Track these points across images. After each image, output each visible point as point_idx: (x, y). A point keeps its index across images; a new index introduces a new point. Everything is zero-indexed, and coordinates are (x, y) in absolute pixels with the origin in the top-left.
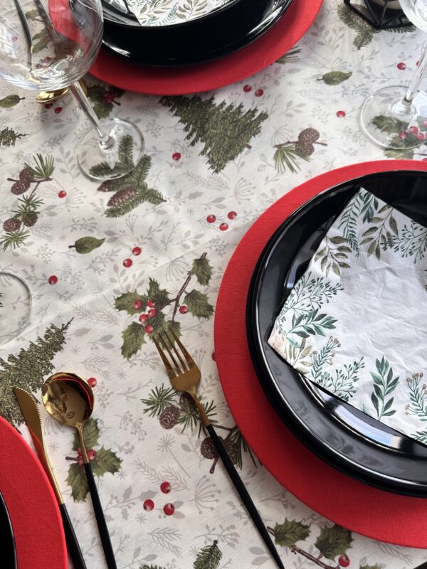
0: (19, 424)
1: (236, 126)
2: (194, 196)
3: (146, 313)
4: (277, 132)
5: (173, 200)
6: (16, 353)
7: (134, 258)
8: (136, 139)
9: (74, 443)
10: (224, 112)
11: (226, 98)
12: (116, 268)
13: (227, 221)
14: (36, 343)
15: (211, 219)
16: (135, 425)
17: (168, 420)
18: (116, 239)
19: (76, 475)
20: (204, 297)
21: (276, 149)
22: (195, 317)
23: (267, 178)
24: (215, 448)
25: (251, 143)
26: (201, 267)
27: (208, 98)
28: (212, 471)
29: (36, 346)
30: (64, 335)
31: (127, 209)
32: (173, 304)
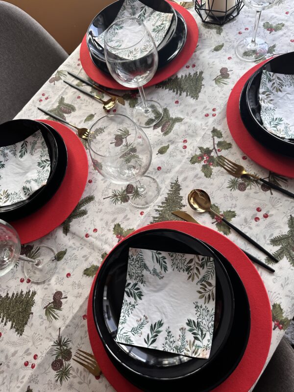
1: (193, 81)
2: (194, 111)
3: (205, 159)
4: (210, 75)
5: (186, 117)
6: (164, 200)
7: (185, 144)
8: (156, 104)
9: (211, 217)
10: (184, 79)
11: (182, 74)
12: (181, 152)
13: (214, 112)
15: (207, 115)
16: (230, 197)
17: (242, 188)
18: (174, 142)
19: (220, 227)
20: (225, 142)
21: (214, 81)
22: (226, 150)
23: (218, 92)
24: (267, 186)
25: (203, 84)
26: (215, 132)
27: (175, 77)
28: (272, 194)
31: (171, 129)
32: (214, 150)
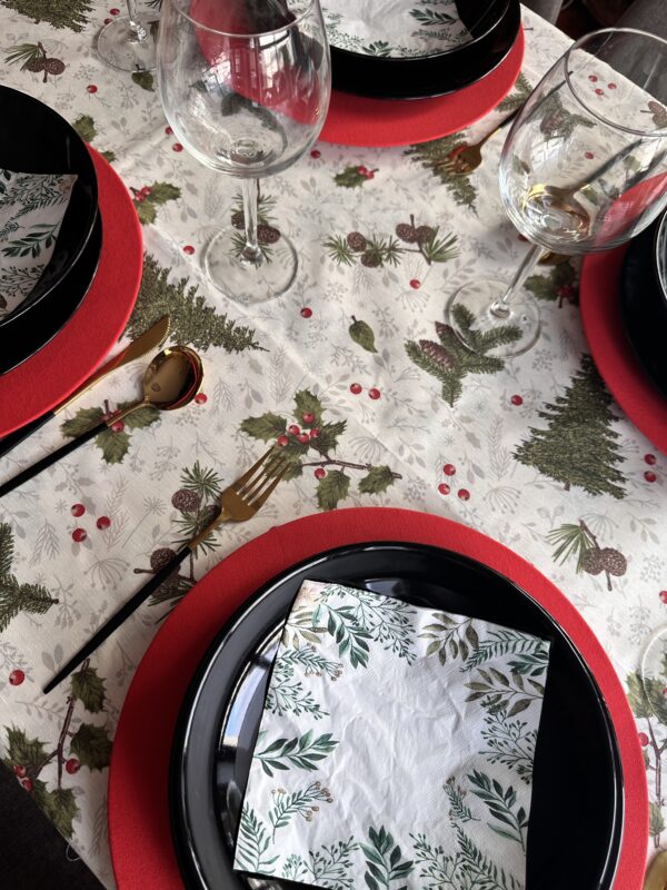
0: (129, 336)
1: (590, 461)
2: (471, 438)
3: (302, 431)
4: (602, 517)
5: (457, 414)
6: (208, 304)
7: (365, 394)
8: (521, 344)
9: (125, 404)
10: (603, 440)
11: (623, 434)
12: (345, 378)
13: (454, 491)
14: (227, 321)
15: (449, 470)
16: (167, 463)
17: (183, 500)
18: (382, 365)
19: (91, 417)
20: (344, 494)
21: (578, 524)
22: (316, 491)
23: (532, 524)
24: (166, 565)
25: (572, 488)
26: (383, 477)
27: (615, 413)
28: (138, 571)
29: (223, 322)
30: (246, 349)
31: (424, 365)
32: (324, 459)
